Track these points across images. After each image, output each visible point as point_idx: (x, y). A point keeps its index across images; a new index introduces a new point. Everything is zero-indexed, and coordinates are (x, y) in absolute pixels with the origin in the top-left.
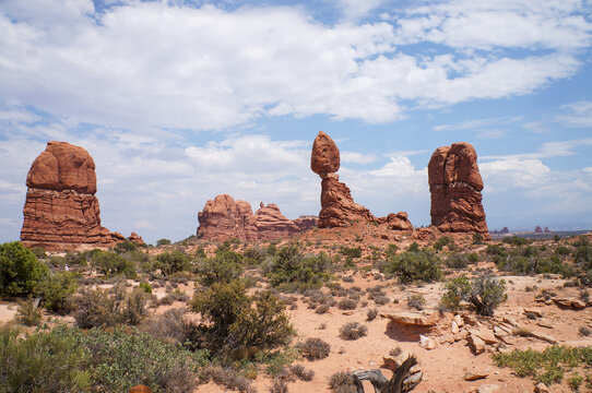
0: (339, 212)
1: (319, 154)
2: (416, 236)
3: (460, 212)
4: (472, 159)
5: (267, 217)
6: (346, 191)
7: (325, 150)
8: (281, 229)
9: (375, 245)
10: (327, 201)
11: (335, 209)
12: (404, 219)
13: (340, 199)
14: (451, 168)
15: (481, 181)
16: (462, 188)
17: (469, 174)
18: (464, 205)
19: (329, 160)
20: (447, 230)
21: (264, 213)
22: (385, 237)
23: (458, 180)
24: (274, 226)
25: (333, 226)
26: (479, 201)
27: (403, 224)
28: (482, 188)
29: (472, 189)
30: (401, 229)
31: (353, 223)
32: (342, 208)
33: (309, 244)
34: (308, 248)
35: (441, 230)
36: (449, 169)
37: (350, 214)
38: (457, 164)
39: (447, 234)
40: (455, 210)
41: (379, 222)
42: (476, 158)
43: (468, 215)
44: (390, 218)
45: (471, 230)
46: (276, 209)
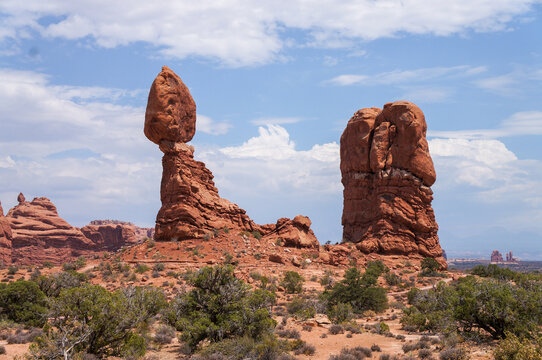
0: (194, 212)
1: (161, 108)
2: (327, 258)
3: (394, 219)
4: (418, 130)
5: (31, 222)
6: (206, 176)
7: (172, 102)
8: (58, 244)
9: (261, 271)
10: (173, 192)
11: (187, 208)
12: (305, 228)
13: (195, 190)
14: (383, 144)
15: (432, 169)
16: (400, 179)
17: (413, 155)
18: (402, 209)
19: (178, 119)
20: (372, 250)
21: (26, 215)
22: (276, 259)
23: (394, 166)
24: (44, 238)
25: (183, 237)
26: (426, 202)
27: (303, 238)
28: (433, 180)
29: (416, 181)
30: (299, 246)
31: (219, 233)
32: (200, 205)
33: (141, 270)
34: (139, 276)
35: (364, 250)
36: (379, 146)
37: (214, 218)
38: (393, 138)
39: (374, 257)
40: (388, 216)
41: (262, 232)
42: (424, 130)
43: (408, 226)
44: (280, 227)
45: (414, 251)
46: (50, 207)
